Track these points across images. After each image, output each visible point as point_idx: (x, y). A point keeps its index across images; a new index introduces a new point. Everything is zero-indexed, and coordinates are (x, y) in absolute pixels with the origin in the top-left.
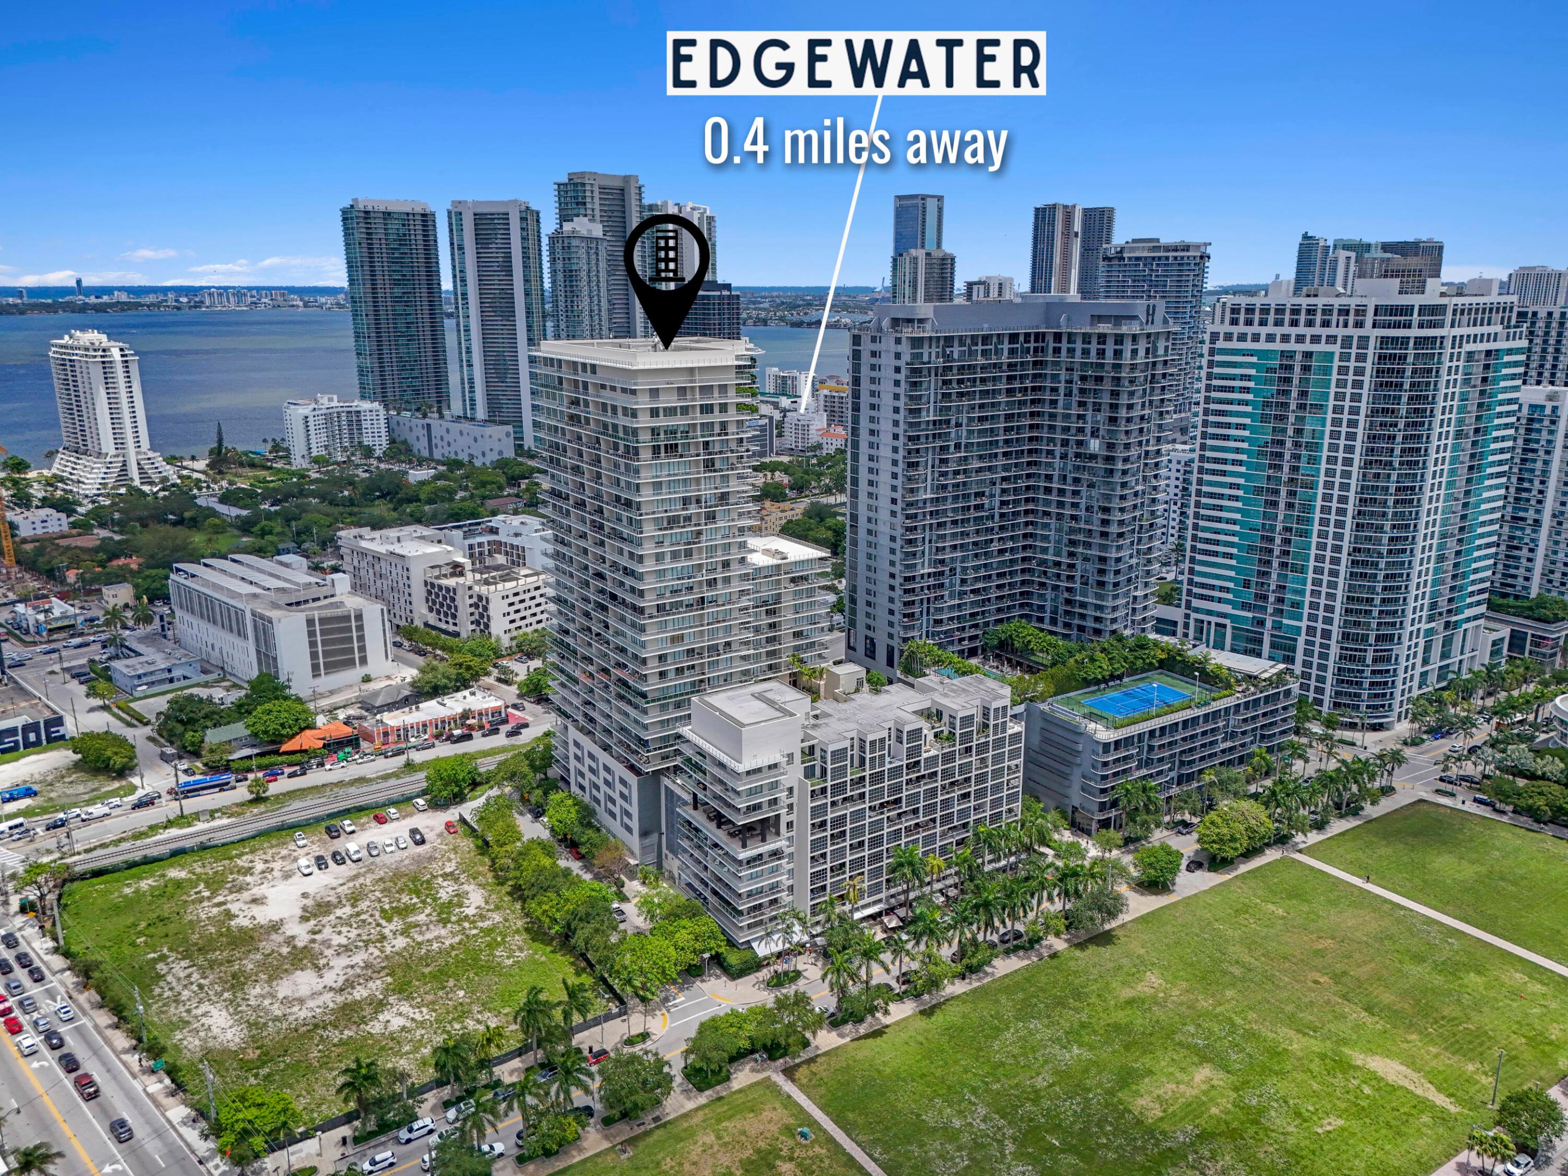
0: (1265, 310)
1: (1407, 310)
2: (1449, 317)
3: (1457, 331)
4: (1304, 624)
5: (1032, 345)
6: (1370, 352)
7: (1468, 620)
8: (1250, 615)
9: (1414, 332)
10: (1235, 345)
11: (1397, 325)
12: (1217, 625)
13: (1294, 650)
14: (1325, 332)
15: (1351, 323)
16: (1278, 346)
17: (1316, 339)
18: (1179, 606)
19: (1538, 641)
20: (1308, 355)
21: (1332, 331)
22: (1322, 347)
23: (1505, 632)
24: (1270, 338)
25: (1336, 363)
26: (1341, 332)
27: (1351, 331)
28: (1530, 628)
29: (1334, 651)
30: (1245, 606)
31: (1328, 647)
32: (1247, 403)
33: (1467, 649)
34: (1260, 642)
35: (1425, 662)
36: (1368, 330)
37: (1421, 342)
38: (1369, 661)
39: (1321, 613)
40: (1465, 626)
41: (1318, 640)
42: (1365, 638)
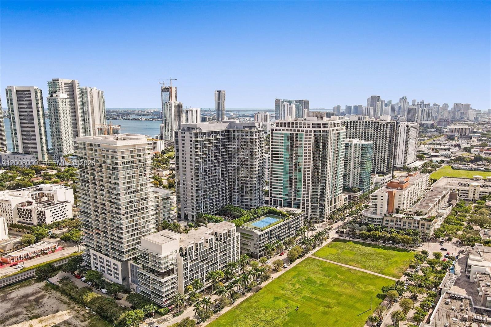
0: (285, 124)
1: (320, 124)
2: (329, 126)
3: (331, 129)
4: (302, 198)
5: (227, 133)
6: (312, 133)
7: (339, 194)
8: (288, 197)
9: (322, 129)
10: (278, 132)
11: (318, 127)
12: (279, 200)
13: (300, 205)
14: (301, 129)
15: (307, 127)
16: (289, 132)
17: (299, 131)
18: (269, 196)
19: (353, 197)
20: (297, 134)
21: (302, 129)
22: (300, 132)
23: (347, 196)
24: (287, 130)
25: (304, 136)
26: (305, 129)
27: (307, 129)
28: (351, 194)
29: (310, 204)
30: (286, 195)
31: (308, 204)
32: (283, 146)
33: (339, 201)
34: (291, 204)
35: (331, 205)
36: (311, 129)
37: (324, 131)
38: (318, 206)
39: (306, 196)
40: (338, 195)
41: (306, 202)
42: (317, 201)
